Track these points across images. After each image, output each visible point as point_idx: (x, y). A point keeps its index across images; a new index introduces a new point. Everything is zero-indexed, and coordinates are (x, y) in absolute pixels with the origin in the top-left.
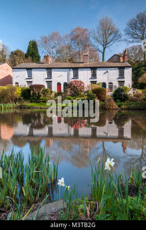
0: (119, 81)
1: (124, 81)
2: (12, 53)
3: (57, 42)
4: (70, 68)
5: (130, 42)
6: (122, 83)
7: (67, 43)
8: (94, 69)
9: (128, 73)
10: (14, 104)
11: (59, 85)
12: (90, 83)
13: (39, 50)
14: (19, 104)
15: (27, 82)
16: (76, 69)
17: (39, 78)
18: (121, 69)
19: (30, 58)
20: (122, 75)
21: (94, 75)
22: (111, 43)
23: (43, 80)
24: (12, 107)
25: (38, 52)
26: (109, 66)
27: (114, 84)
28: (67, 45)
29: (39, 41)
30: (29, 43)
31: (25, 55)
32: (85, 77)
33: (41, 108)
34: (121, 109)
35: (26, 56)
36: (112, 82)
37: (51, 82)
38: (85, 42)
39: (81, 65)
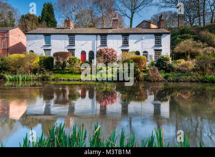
0: (155, 50)
1: (161, 50)
2: (23, 17)
3: (76, 6)
4: (96, 34)
5: (162, 7)
6: (158, 51)
7: (88, 6)
8: (126, 36)
9: (166, 41)
10: (34, 75)
11: (83, 53)
12: (121, 51)
13: (55, 14)
14: (40, 76)
15: (44, 50)
16: (104, 36)
17: (59, 45)
18: (158, 36)
19: (44, 23)
20: (158, 43)
21: (126, 43)
22: (140, 8)
23: (64, 48)
24: (32, 79)
25: (54, 16)
26: (144, 32)
27: (149, 53)
28: (89, 9)
29: (55, 4)
30: (44, 5)
31: (39, 19)
32: (114, 44)
33: (69, 80)
34: (169, 81)
35: (40, 21)
36: (147, 50)
37: (74, 50)
38: (110, 6)
39: (110, 31)
